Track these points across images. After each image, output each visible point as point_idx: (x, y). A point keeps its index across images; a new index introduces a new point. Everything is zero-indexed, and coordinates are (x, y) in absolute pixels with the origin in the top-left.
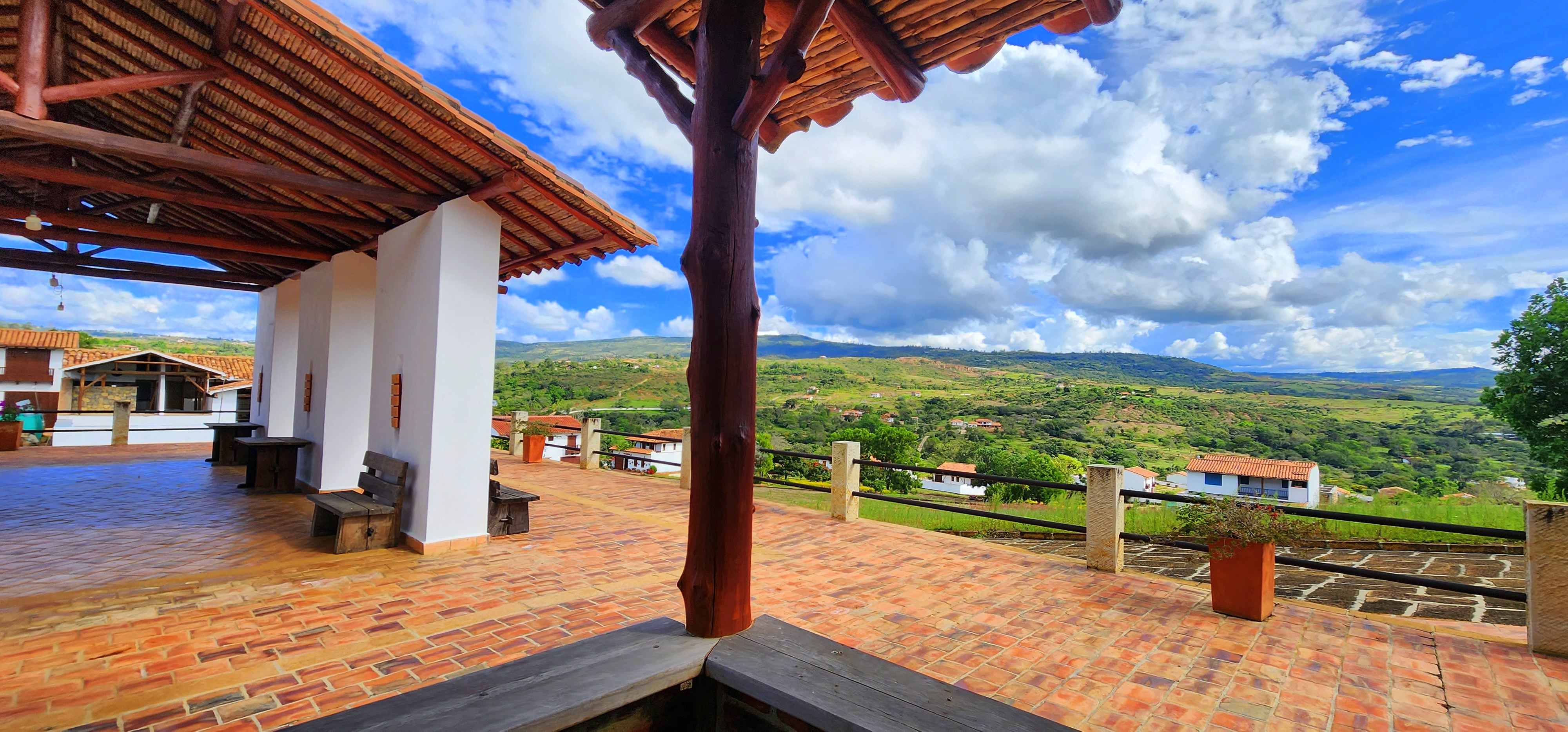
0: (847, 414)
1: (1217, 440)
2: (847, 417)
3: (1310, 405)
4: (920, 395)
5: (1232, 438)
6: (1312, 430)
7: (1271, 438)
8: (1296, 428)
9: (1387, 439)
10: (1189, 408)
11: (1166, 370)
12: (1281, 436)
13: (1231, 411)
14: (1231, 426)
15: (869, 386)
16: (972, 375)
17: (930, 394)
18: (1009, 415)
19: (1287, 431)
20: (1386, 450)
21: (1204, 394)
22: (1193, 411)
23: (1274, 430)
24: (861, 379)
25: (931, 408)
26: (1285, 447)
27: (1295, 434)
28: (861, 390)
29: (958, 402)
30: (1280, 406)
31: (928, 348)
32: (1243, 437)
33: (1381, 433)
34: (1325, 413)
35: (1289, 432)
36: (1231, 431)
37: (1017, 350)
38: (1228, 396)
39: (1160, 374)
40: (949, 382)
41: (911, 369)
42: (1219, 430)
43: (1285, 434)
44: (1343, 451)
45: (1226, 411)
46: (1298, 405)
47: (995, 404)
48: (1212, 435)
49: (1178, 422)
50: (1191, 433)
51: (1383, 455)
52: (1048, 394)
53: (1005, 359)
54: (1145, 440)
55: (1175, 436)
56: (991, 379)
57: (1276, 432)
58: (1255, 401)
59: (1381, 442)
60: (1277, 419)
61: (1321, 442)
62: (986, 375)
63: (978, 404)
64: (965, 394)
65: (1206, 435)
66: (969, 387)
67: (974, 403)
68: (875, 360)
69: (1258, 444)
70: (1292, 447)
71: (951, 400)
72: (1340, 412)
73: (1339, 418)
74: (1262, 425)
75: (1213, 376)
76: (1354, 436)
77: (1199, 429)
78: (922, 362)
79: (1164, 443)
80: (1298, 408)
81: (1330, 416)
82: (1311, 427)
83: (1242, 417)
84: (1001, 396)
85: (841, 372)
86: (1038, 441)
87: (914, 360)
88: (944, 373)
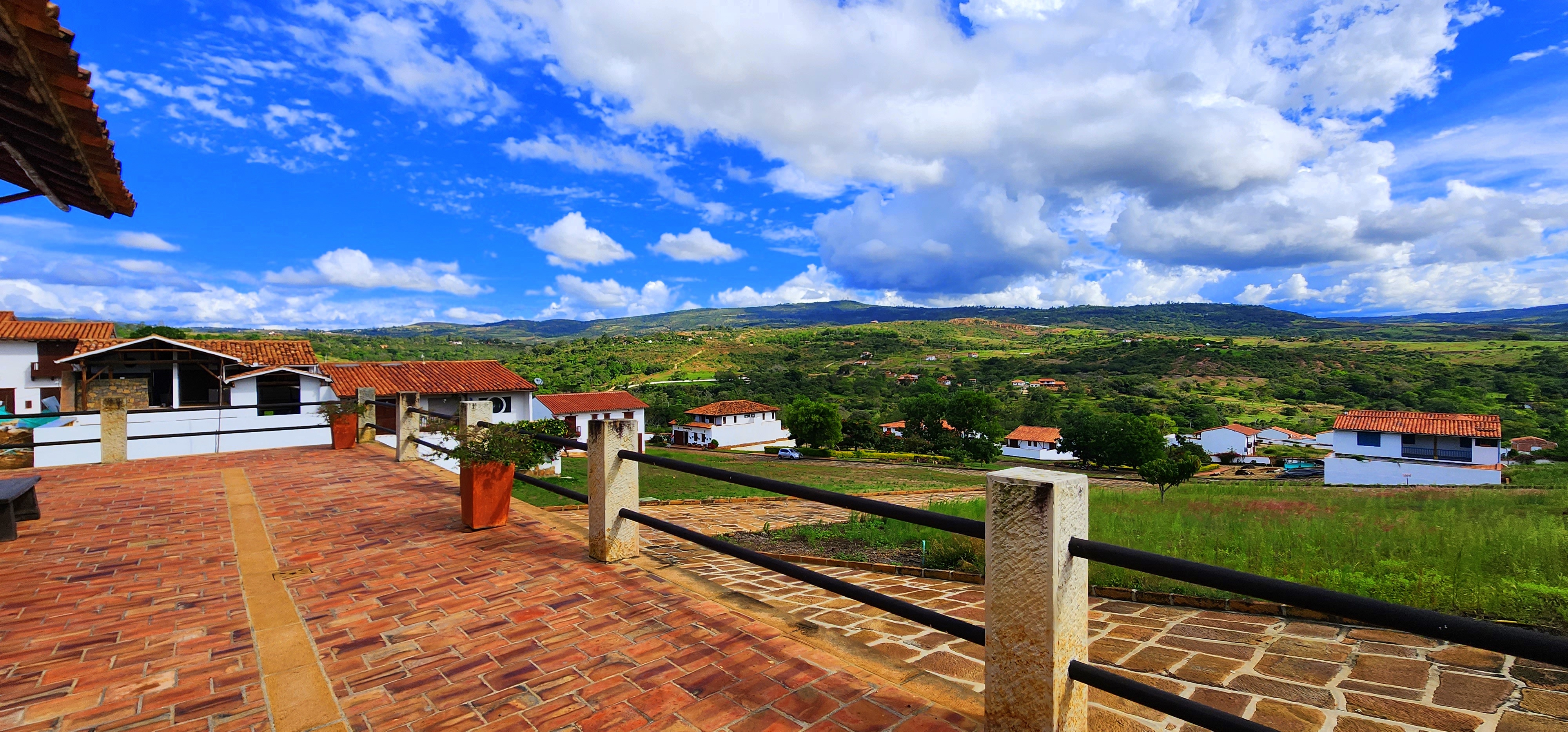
0: (902, 377)
1: (1306, 391)
2: (902, 381)
3: (1409, 349)
4: (976, 356)
5: (1322, 389)
6: (1415, 377)
7: (1368, 386)
8: (1397, 375)
9: (1505, 383)
10: (1272, 358)
11: (1241, 320)
12: (1380, 384)
13: (1320, 359)
14: (1320, 375)
15: (924, 349)
16: (1030, 333)
17: (987, 355)
18: (1074, 373)
19: (1386, 378)
20: (1504, 396)
21: (1286, 343)
22: (1277, 361)
23: (1372, 378)
24: (915, 342)
25: (990, 369)
26: (1385, 395)
27: (1397, 382)
28: (915, 354)
29: (1017, 362)
30: (1374, 352)
31: (982, 308)
32: (1335, 387)
33: (1497, 377)
34: (1428, 357)
35: (1389, 380)
36: (1322, 380)
37: (1076, 305)
38: (1313, 344)
39: (1235, 323)
40: (1007, 342)
41: (966, 330)
42: (1307, 380)
43: (1384, 382)
44: (1454, 399)
45: (1315, 360)
46: (1396, 349)
47: (1057, 362)
48: (1300, 386)
49: (1260, 373)
50: (1276, 385)
51: (1500, 401)
52: (1114, 350)
53: (1063, 315)
54: (1224, 394)
55: (1258, 389)
56: (1051, 336)
57: (1374, 380)
58: (1345, 347)
59: (1497, 387)
60: (1374, 366)
61: (1426, 389)
62: (1044, 332)
63: (1039, 363)
64: (1023, 354)
65: (1294, 386)
66: (1028, 346)
67: (1035, 361)
68: (928, 323)
69: (1353, 394)
70: (1392, 396)
71: (1010, 359)
72: (1446, 356)
73: (1446, 362)
74: (1357, 373)
75: (1295, 322)
76: (1466, 381)
77: (1285, 380)
78: (976, 322)
79: (1247, 398)
80: (1397, 353)
81: (1434, 360)
82: (1414, 373)
83: (1334, 366)
84: (1062, 354)
85: (895, 336)
86: (1107, 398)
87: (969, 320)
88: (1001, 332)
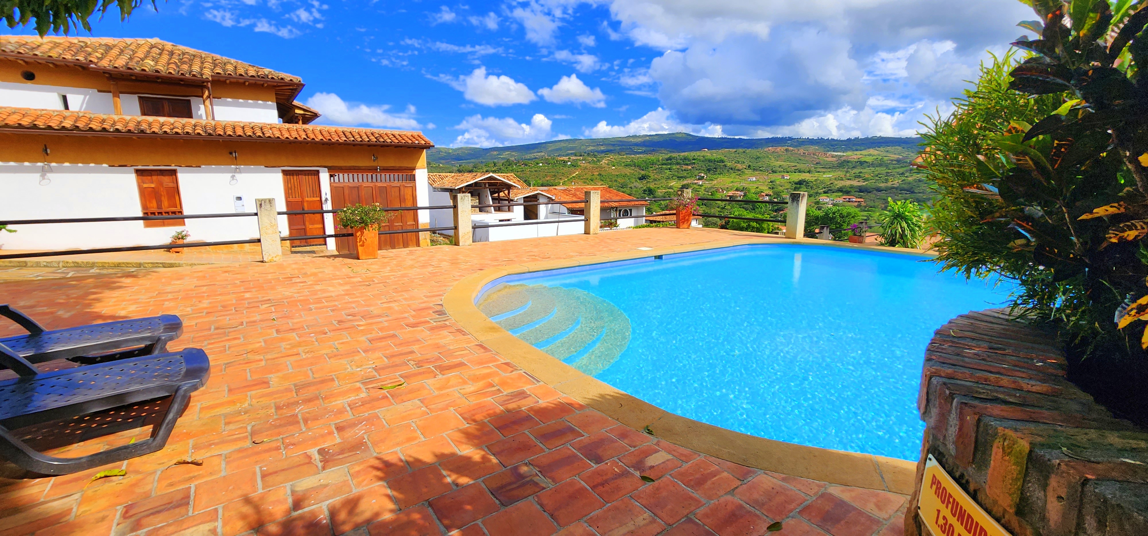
0: (730, 193)
4: (788, 178)
15: (746, 171)
16: (830, 159)
17: (797, 177)
18: (869, 192)
24: (739, 166)
28: (739, 175)
29: (822, 182)
40: (812, 167)
41: (779, 156)
47: (855, 183)
52: (903, 174)
56: (848, 162)
62: (842, 159)
63: (840, 184)
64: (827, 176)
66: (829, 170)
67: (836, 182)
68: (748, 151)
71: (816, 180)
78: (787, 150)
84: (859, 177)
85: (723, 161)
87: (780, 149)
88: (807, 159)
